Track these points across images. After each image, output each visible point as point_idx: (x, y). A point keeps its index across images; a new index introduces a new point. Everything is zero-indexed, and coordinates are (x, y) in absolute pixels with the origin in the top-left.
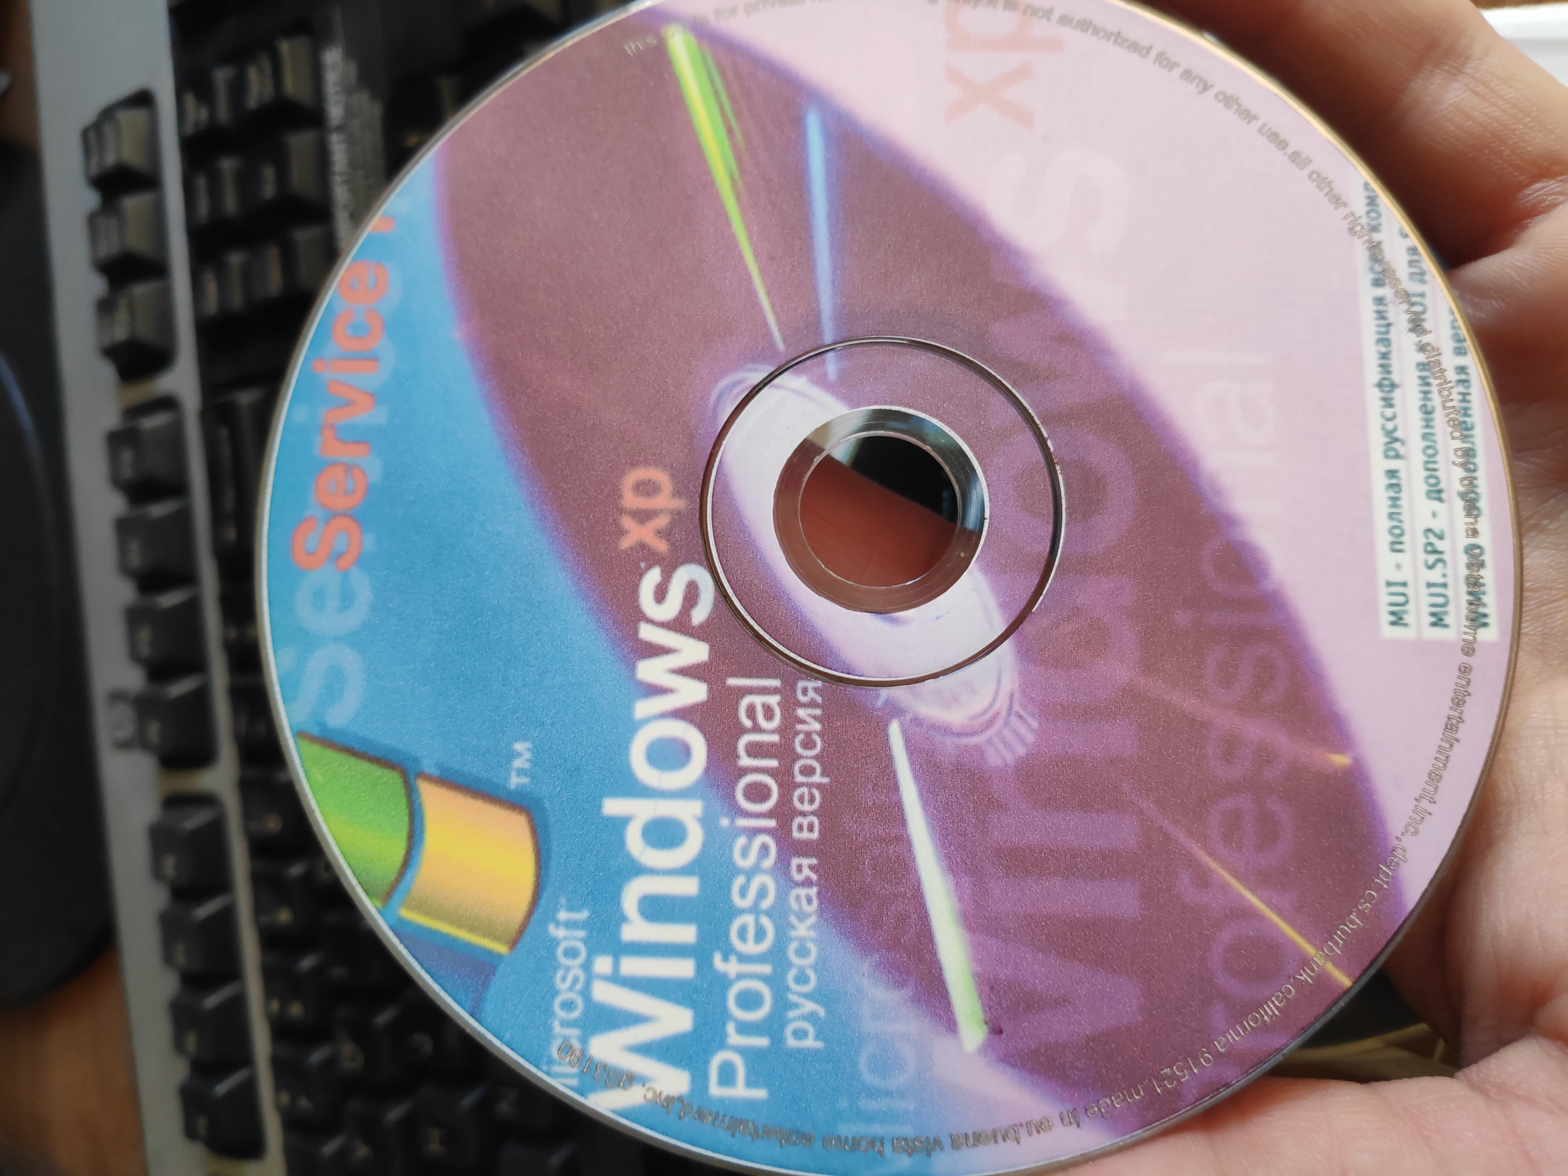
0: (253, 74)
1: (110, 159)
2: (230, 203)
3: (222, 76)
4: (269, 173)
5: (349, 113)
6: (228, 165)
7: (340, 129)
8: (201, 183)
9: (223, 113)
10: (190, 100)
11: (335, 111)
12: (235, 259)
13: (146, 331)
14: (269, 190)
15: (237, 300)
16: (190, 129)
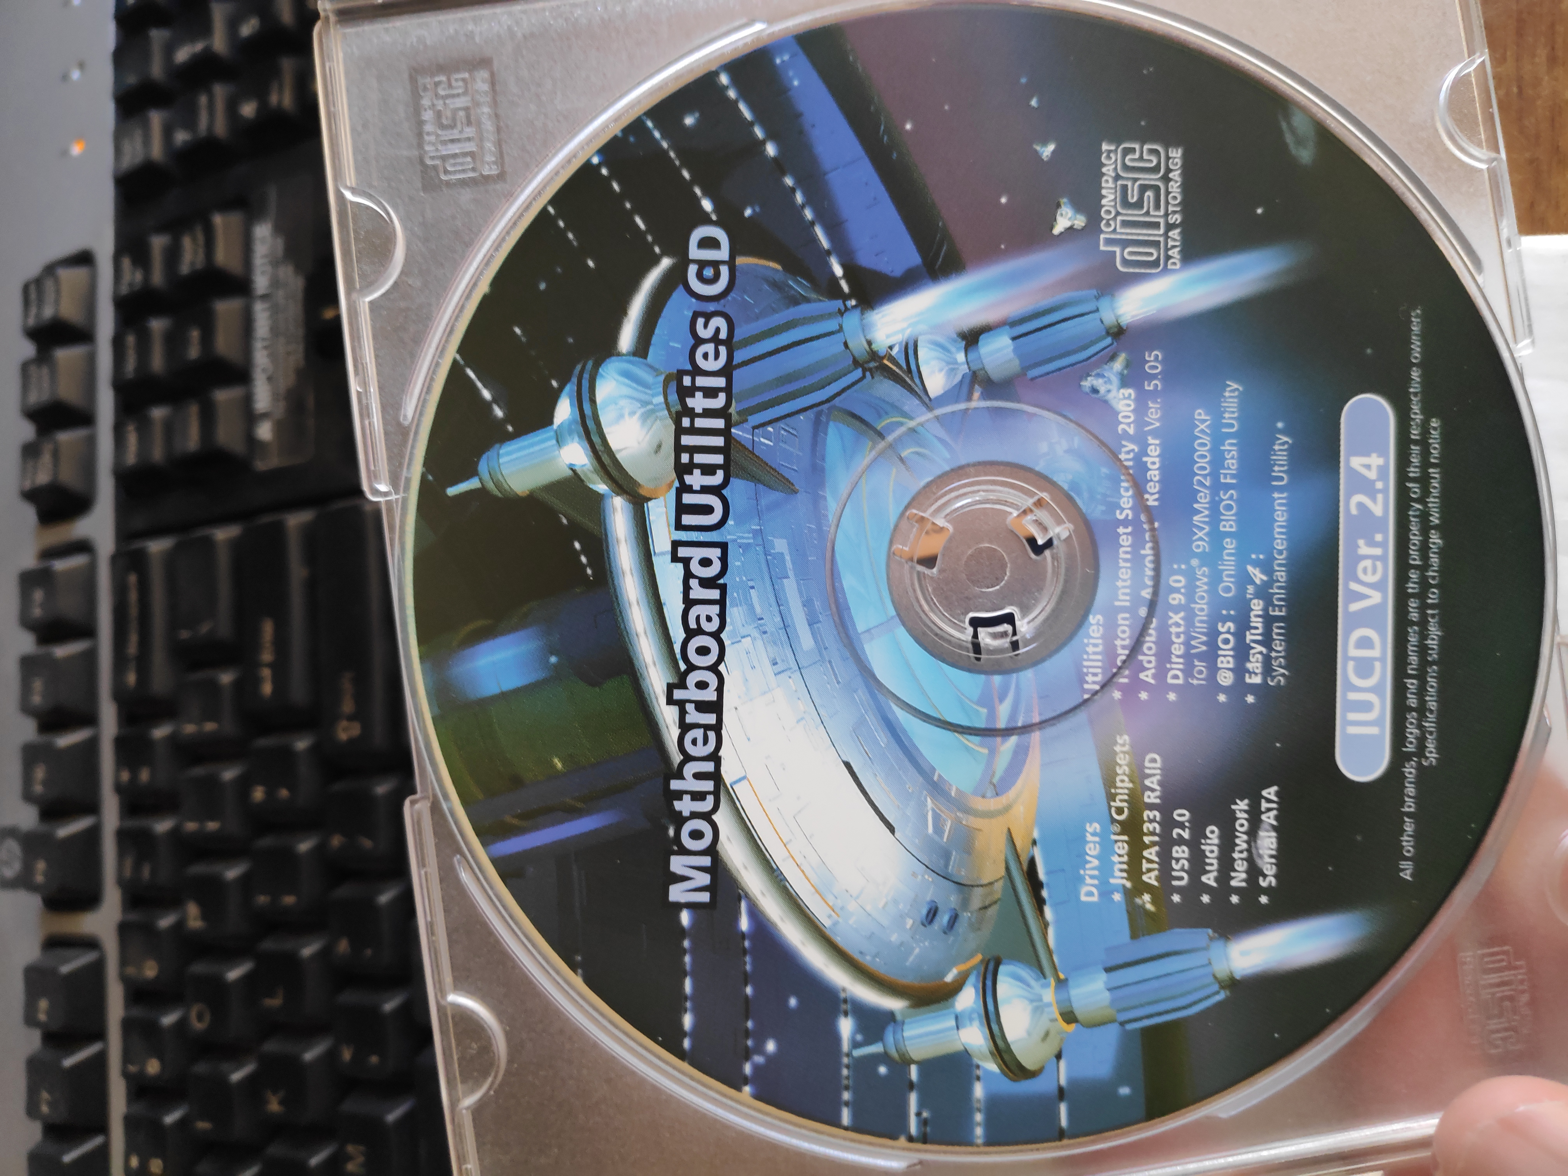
0: (187, 242)
1: (48, 312)
2: (158, 362)
3: (158, 243)
4: (195, 334)
5: (275, 283)
6: (157, 325)
7: (265, 297)
8: (130, 340)
9: (158, 278)
10: (126, 263)
11: (261, 282)
12: (158, 413)
13: (69, 477)
14: (194, 352)
15: (157, 454)
16: (124, 290)
